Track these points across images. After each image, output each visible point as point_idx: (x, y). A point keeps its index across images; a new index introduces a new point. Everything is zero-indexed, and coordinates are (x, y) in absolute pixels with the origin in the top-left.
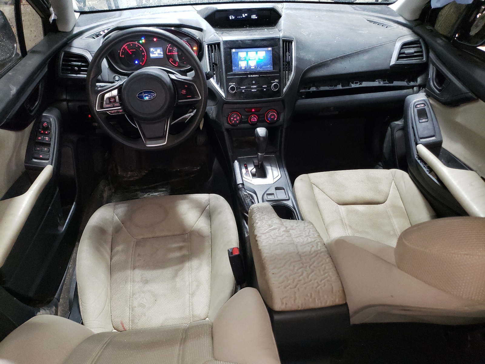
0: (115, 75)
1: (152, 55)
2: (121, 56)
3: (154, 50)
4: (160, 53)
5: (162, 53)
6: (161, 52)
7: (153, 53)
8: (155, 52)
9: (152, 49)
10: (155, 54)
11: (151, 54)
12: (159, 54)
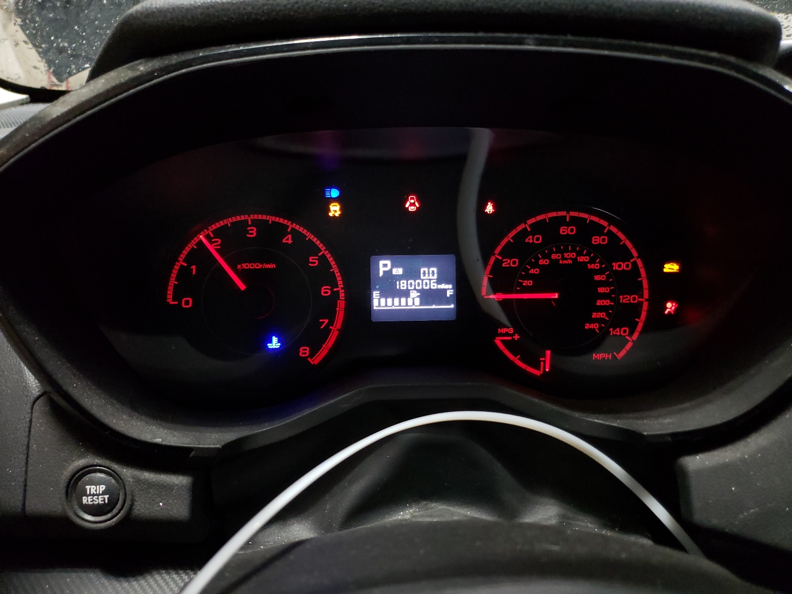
0: (82, 462)
1: (380, 303)
2: (170, 300)
3: (398, 271)
4: (434, 286)
5: (449, 289)
6: (443, 286)
7: (390, 288)
8: (403, 285)
9: (384, 265)
10: (406, 294)
11: (376, 294)
12: (427, 296)
